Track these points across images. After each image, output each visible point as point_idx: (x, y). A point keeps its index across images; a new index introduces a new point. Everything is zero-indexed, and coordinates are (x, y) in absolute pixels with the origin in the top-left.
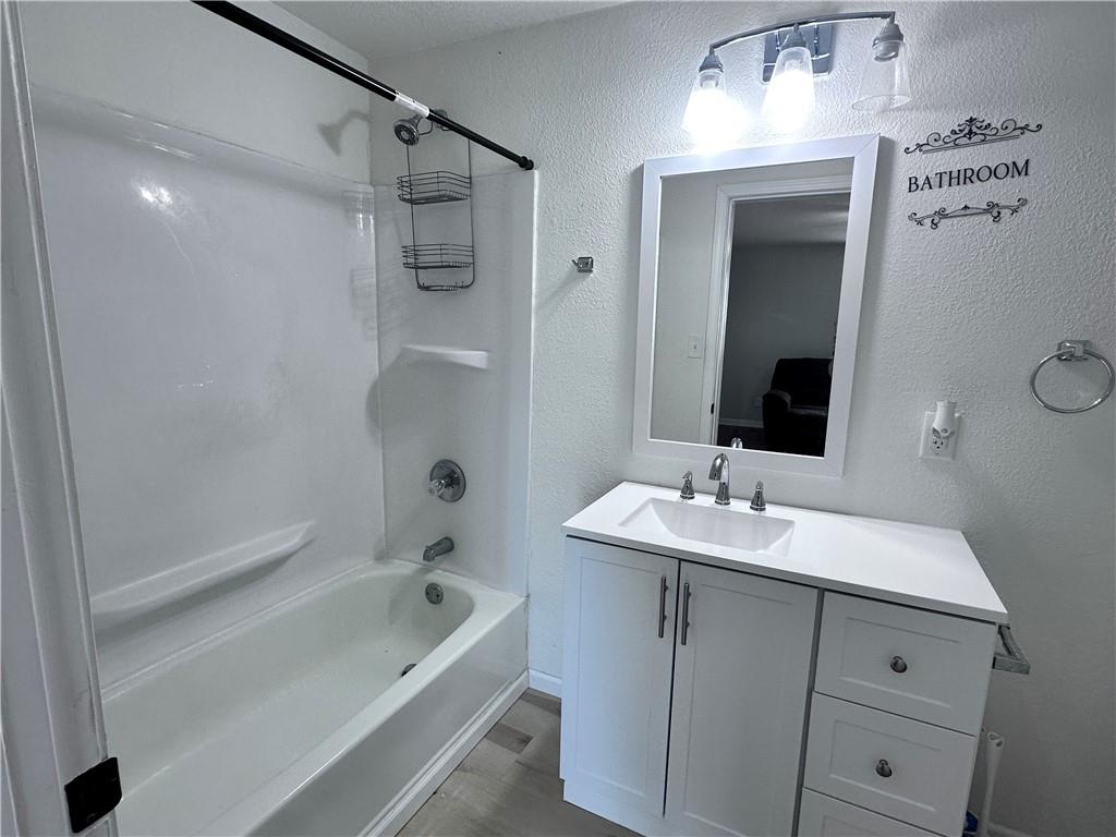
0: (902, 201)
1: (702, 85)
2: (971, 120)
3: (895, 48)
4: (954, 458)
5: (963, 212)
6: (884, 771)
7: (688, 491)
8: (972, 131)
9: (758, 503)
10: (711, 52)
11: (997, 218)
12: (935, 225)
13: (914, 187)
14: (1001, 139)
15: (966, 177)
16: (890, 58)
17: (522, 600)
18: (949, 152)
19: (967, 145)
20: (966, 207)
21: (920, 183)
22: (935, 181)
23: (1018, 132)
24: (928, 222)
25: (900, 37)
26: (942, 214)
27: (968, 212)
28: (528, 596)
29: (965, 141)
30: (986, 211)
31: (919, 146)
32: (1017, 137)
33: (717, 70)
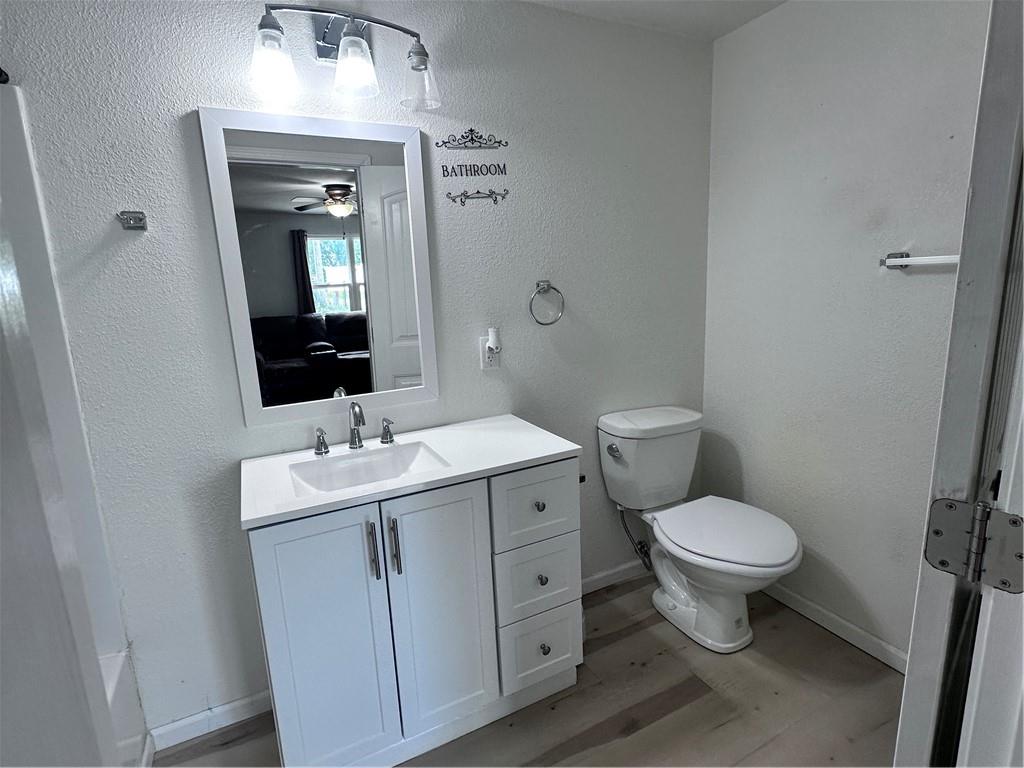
0: (441, 184)
1: (263, 44)
2: (471, 130)
3: (424, 63)
4: (499, 366)
5: (477, 195)
6: (543, 581)
7: (321, 447)
8: (472, 139)
9: (387, 436)
10: (268, 13)
11: (495, 201)
12: (463, 203)
13: (446, 173)
14: (490, 148)
15: (474, 170)
16: (421, 70)
17: (123, 654)
18: (463, 151)
19: (472, 148)
20: (478, 192)
21: (450, 170)
22: (458, 170)
23: (497, 145)
24: (458, 200)
25: (427, 55)
26: (465, 195)
27: (480, 195)
28: (130, 645)
29: (469, 144)
30: (489, 196)
31: (444, 143)
32: (496, 148)
33: (278, 32)
